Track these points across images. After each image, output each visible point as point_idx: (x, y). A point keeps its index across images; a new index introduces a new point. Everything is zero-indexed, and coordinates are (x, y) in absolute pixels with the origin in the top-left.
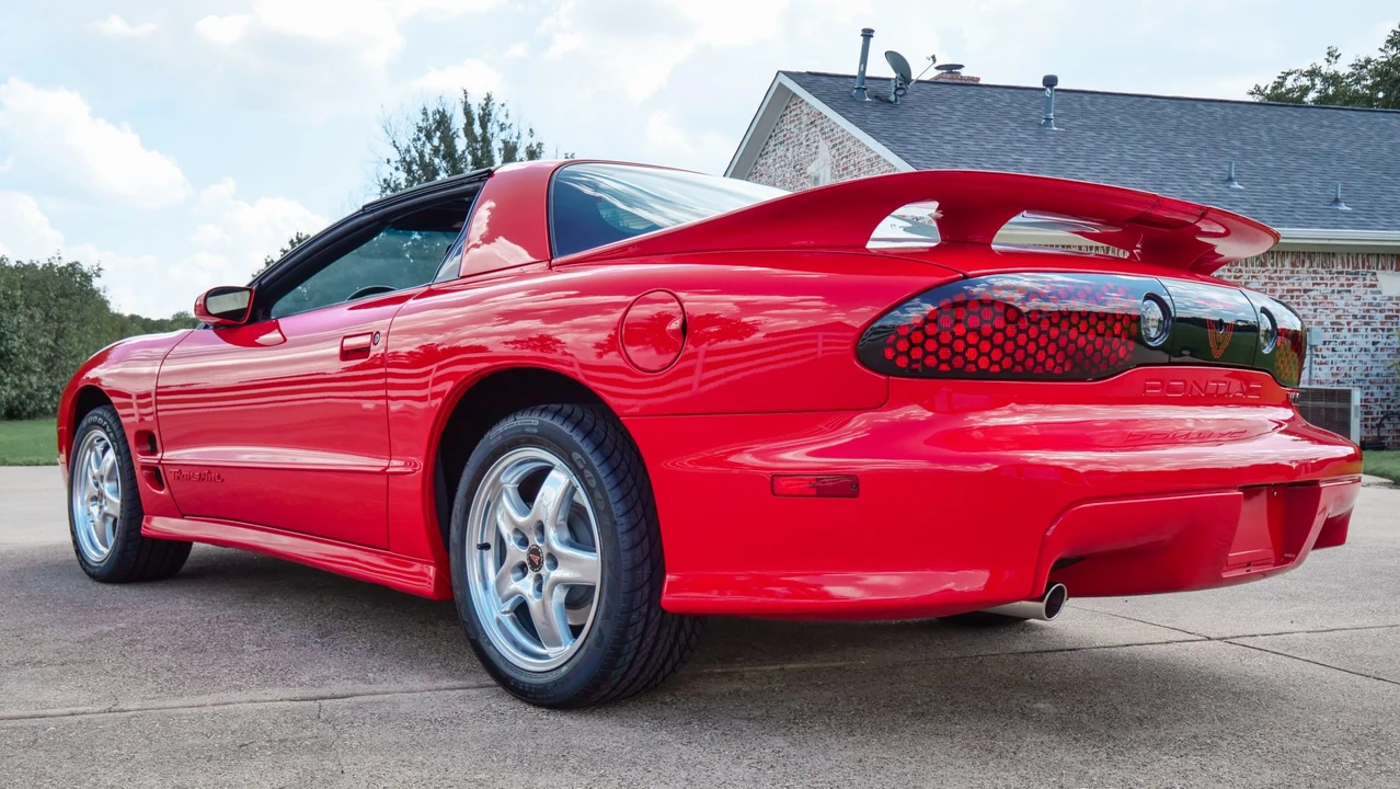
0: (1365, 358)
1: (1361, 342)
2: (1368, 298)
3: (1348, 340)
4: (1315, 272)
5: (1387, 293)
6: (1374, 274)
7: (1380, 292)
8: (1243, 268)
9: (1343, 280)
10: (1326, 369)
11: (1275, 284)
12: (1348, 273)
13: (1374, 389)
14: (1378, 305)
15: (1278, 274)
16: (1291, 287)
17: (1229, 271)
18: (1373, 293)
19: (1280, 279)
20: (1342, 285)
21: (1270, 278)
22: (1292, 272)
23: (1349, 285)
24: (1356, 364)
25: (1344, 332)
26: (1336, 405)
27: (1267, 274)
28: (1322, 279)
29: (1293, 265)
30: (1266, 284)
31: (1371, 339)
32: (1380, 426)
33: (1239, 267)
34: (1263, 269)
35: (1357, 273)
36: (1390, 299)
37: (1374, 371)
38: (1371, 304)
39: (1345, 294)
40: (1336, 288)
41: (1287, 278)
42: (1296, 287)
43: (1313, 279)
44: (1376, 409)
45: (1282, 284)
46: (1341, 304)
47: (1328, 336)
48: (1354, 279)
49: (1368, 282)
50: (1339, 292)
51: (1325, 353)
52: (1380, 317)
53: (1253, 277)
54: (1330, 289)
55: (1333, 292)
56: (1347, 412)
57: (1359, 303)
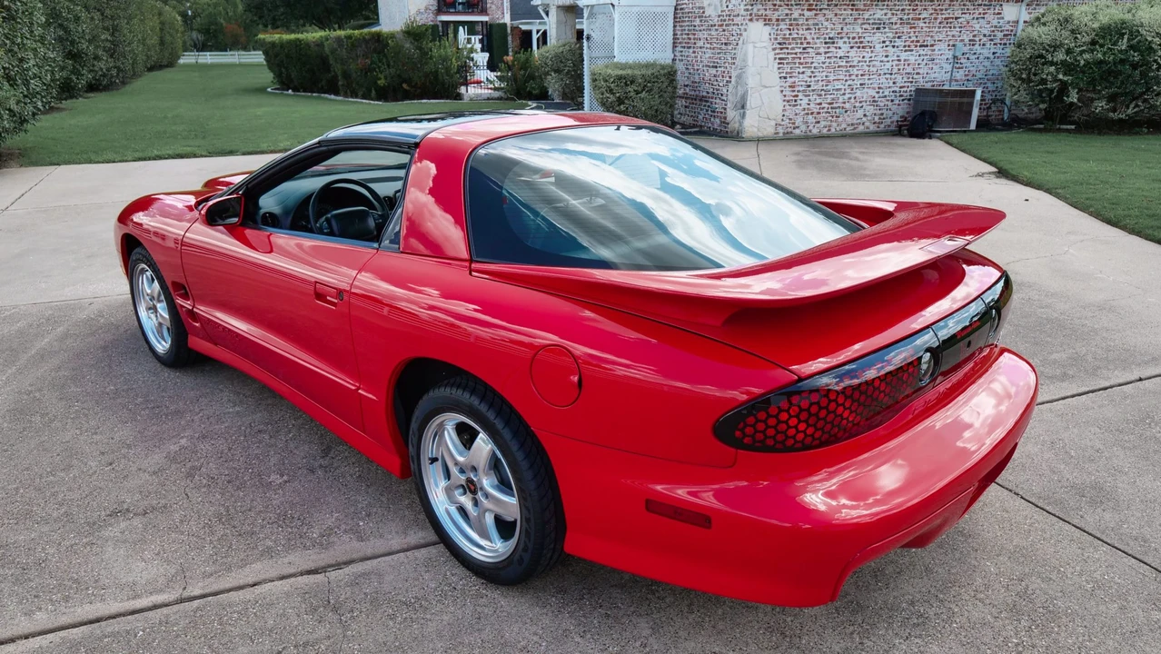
0: (987, 63)
1: (986, 52)
2: (995, 22)
3: (978, 52)
4: (964, 5)
5: (1006, 19)
6: (1001, 5)
7: (1003, 18)
8: (919, 3)
9: (981, 10)
10: (961, 72)
12: (985, 5)
13: (989, 85)
14: (1001, 27)
16: (947, 16)
17: (910, 5)
18: (998, 18)
19: (942, 10)
20: (980, 14)
21: (936, 10)
22: (950, 5)
23: (984, 14)
24: (981, 68)
25: (977, 46)
26: (965, 100)
27: (933, 7)
28: (968, 9)
30: (932, 14)
31: (992, 51)
32: (989, 108)
35: (991, 5)
36: (1009, 22)
37: (991, 72)
38: (996, 27)
39: (981, 20)
40: (976, 16)
41: (946, 10)
42: (951, 16)
43: (962, 10)
44: (988, 97)
45: (942, 14)
46: (977, 27)
47: (966, 49)
48: (988, 9)
49: (996, 11)
50: (977, 19)
51: (962, 61)
52: (1000, 35)
53: (925, 9)
54: (972, 17)
55: (973, 18)
56: (971, 105)
57: (988, 26)
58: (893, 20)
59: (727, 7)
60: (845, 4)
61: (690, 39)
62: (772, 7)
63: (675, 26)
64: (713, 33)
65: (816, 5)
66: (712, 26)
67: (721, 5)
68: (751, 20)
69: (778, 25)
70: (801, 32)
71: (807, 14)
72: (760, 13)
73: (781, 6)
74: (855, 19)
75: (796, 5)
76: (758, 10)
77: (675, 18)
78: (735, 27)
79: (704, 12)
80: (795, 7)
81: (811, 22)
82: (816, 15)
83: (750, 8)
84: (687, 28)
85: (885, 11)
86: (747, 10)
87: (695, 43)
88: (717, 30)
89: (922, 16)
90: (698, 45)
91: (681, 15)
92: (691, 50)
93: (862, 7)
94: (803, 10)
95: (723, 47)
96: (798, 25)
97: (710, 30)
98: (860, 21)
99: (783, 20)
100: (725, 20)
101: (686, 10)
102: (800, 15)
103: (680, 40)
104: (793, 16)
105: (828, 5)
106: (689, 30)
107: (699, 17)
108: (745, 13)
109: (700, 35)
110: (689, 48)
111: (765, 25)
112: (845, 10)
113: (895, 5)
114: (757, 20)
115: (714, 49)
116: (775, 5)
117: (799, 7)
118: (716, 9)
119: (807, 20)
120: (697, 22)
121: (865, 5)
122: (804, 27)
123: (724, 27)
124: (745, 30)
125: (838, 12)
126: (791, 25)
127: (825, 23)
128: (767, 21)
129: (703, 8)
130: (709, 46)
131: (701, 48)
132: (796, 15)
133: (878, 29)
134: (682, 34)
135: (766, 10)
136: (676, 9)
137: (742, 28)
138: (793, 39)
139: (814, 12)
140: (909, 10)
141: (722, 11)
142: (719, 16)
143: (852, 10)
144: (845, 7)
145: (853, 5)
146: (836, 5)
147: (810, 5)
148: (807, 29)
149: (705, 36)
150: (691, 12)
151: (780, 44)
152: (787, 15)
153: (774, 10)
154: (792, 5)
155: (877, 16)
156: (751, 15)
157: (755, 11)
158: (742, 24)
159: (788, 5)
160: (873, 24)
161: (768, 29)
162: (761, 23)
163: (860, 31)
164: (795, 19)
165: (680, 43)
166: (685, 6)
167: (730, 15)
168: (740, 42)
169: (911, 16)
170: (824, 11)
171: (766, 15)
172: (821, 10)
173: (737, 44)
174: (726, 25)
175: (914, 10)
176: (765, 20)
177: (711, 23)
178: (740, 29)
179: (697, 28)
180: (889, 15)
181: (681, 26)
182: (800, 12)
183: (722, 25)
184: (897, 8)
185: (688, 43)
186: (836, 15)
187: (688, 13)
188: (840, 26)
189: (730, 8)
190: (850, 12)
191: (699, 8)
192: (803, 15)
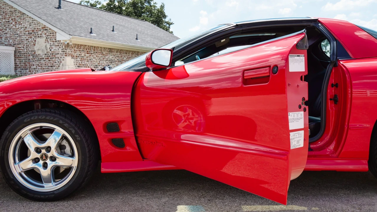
8: (123, 54)
11: (129, 59)
15: (129, 56)
17: (120, 55)
19: (130, 57)
21: (128, 57)
27: (127, 56)
29: (132, 54)
30: (127, 59)
33: (122, 54)
34: (126, 55)
41: (131, 57)
53: (125, 57)
58: (116, 60)
59: (51, 50)
60: (99, 52)
61: (27, 65)
62: (74, 51)
63: (15, 60)
64: (42, 62)
65: (90, 52)
66: (41, 59)
67: (47, 50)
68: (66, 56)
69: (77, 59)
70: (85, 62)
71: (87, 55)
72: (70, 53)
73: (77, 51)
74: (104, 59)
75: (83, 51)
76: (69, 52)
77: (15, 56)
78: (56, 59)
79: (35, 53)
80: (82, 52)
81: (88, 58)
82: (90, 56)
83: (65, 50)
84: (24, 60)
85: (112, 56)
86: (64, 51)
87: (30, 67)
88: (45, 61)
89: (124, 59)
90: (32, 68)
91: (19, 54)
92: (28, 70)
93: (105, 54)
94: (85, 53)
95: (50, 68)
96: (84, 59)
97: (40, 61)
98: (105, 59)
99: (78, 57)
100: (50, 56)
101: (23, 52)
102: (84, 55)
103: (19, 66)
104: (82, 55)
105: (94, 52)
106: (25, 61)
107: (32, 55)
108: (63, 53)
109: (34, 63)
110: (27, 69)
111: (72, 58)
112: (100, 54)
113: (115, 54)
114: (69, 56)
115: (43, 69)
116: (75, 50)
117: (83, 52)
118: (43, 51)
119: (87, 57)
120: (31, 57)
121: (106, 53)
122: (86, 60)
123: (50, 59)
124: (63, 60)
125: (98, 55)
126: (81, 59)
127: (94, 59)
128: (73, 57)
129: (34, 51)
130: (40, 68)
131: (34, 69)
132: (83, 55)
133: (111, 63)
134: (21, 63)
135: (72, 52)
136: (15, 52)
137: (61, 59)
138: (83, 65)
139: (89, 54)
140: (120, 56)
141: (47, 52)
142: (45, 54)
143: (102, 55)
144: (100, 53)
145: (102, 53)
146: (96, 52)
147: (88, 51)
148: (88, 61)
149: (37, 64)
150: (26, 53)
151: (78, 66)
152: (80, 55)
153: (75, 52)
154: (81, 51)
155: (110, 58)
156: (66, 53)
157: (67, 52)
158: (61, 58)
159: (79, 51)
160: (109, 61)
161: (73, 60)
162: (70, 57)
163: (106, 63)
164: (83, 57)
165: (20, 67)
166: (21, 51)
167: (52, 54)
168: (61, 65)
169: (121, 59)
170: (93, 54)
171: (72, 54)
172: (91, 54)
173: (59, 66)
174: (51, 58)
175: (121, 57)
176: (72, 56)
177: (40, 57)
178: (60, 60)
179: (31, 60)
180: (114, 58)
181: (20, 60)
182: (84, 54)
183: (48, 58)
184: (116, 55)
185: (26, 67)
186: (97, 56)
187: (24, 53)
188: (99, 61)
189: (52, 50)
190: (101, 56)
191: (32, 51)
192: (86, 55)
